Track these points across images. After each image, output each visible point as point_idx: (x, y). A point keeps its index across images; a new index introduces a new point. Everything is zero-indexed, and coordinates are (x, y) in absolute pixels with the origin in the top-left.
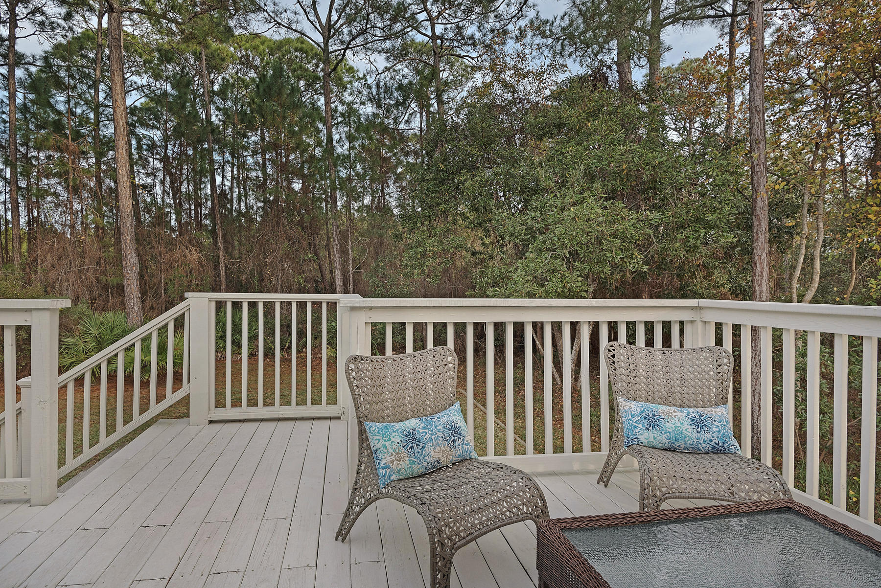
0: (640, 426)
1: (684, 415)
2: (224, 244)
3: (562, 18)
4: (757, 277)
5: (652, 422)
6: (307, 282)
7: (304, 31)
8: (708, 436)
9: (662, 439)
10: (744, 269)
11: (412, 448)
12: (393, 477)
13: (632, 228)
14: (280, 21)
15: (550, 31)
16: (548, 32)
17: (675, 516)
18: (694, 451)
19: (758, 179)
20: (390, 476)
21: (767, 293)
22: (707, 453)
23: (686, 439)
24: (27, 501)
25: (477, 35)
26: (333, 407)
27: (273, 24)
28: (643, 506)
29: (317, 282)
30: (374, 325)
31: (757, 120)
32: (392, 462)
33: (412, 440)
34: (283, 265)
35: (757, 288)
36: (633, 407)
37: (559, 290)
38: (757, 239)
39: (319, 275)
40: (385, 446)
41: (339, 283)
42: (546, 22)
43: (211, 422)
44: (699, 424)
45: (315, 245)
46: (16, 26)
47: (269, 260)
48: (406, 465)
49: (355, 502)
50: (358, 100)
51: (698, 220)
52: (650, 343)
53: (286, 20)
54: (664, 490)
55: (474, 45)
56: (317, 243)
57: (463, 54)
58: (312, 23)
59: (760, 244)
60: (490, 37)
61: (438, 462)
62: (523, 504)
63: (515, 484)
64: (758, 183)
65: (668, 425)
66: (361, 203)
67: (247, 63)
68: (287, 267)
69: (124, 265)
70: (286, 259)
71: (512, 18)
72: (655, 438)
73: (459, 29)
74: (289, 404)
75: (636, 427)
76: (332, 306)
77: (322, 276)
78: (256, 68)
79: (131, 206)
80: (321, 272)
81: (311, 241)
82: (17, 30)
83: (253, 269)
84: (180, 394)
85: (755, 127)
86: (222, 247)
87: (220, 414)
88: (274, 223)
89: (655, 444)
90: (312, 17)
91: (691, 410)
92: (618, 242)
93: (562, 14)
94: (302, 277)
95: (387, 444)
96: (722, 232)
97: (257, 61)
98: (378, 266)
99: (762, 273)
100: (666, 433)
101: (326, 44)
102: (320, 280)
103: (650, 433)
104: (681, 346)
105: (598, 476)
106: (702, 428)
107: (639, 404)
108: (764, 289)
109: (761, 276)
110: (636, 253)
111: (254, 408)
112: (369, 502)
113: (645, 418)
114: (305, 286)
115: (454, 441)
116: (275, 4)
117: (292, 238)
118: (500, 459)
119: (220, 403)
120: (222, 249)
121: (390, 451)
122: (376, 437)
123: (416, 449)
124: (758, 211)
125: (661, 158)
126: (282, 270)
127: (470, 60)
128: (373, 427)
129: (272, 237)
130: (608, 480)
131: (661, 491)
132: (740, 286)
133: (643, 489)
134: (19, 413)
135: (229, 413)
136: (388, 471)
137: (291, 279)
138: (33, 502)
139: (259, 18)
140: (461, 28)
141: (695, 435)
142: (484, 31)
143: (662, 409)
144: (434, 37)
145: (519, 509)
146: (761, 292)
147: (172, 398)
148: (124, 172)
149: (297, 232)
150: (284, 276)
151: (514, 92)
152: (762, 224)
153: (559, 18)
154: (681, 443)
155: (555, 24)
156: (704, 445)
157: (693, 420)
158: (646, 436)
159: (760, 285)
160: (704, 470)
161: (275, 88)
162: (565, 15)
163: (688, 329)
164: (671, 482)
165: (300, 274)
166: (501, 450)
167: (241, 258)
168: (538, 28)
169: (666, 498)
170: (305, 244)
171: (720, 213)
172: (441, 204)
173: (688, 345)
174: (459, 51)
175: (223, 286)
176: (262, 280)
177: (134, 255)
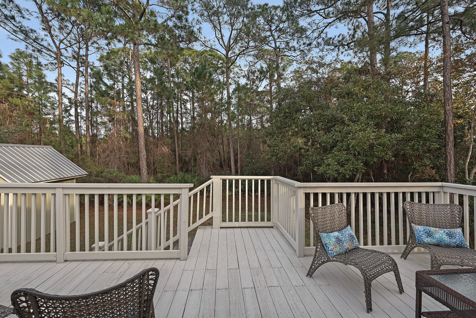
0: (424, 236)
1: (443, 232)
2: (178, 144)
3: (339, 36)
4: (448, 163)
5: (429, 234)
7: (218, 49)
8: (455, 240)
9: (434, 241)
10: (437, 156)
11: (339, 243)
12: (335, 254)
13: (388, 141)
14: (207, 45)
15: (333, 42)
16: (331, 43)
17: (465, 271)
18: (448, 246)
19: (448, 117)
20: (334, 254)
21: (453, 170)
22: (454, 247)
23: (445, 242)
24: (179, 259)
25: (297, 46)
26: (269, 222)
27: (204, 47)
28: (432, 267)
30: (306, 193)
31: (447, 90)
32: (334, 248)
33: (339, 240)
34: (206, 154)
35: (448, 167)
36: (419, 228)
37: (351, 169)
38: (448, 145)
40: (330, 242)
41: (233, 162)
42: (331, 38)
43: (221, 228)
44: (450, 235)
46: (88, 50)
47: (199, 151)
48: (338, 249)
49: (316, 262)
50: (236, 76)
51: (419, 137)
52: (420, 201)
53: (210, 45)
54: (441, 261)
55: (295, 50)
57: (289, 55)
58: (221, 45)
59: (449, 147)
60: (303, 47)
61: (348, 249)
62: (389, 265)
63: (384, 258)
64: (448, 119)
65: (436, 236)
68: (208, 154)
69: (140, 155)
70: (207, 151)
71: (315, 39)
72: (431, 241)
73: (287, 43)
74: (251, 221)
75: (422, 236)
76: (269, 181)
78: (189, 63)
79: (143, 129)
80: (220, 156)
82: (89, 51)
83: (191, 155)
84: (209, 216)
85: (446, 93)
87: (224, 224)
88: (202, 135)
89: (431, 243)
90: (221, 43)
91: (445, 230)
92: (381, 148)
93: (339, 35)
94: (215, 159)
95: (330, 241)
96: (432, 142)
97: (190, 60)
98: (250, 154)
99: (451, 161)
100: (436, 239)
101: (227, 54)
103: (429, 239)
104: (434, 202)
105: (401, 255)
106: (451, 237)
107: (422, 227)
108: (452, 168)
109: (450, 162)
110: (389, 152)
111: (238, 222)
112: (323, 263)
113: (426, 233)
114: (216, 163)
115: (353, 241)
116: (205, 38)
117: (210, 141)
118: (365, 247)
119: (224, 220)
120: (177, 146)
121: (332, 244)
122: (325, 239)
123: (341, 244)
124: (449, 132)
125: (402, 109)
127: (293, 57)
128: (323, 235)
129: (201, 141)
130: (406, 257)
131: (440, 262)
132: (436, 165)
133: (432, 261)
134: (147, 223)
135: (228, 224)
136: (333, 252)
137: (210, 160)
138: (181, 259)
139: (198, 44)
140: (289, 43)
141: (449, 240)
142: (300, 44)
143: (432, 229)
144: (276, 48)
145: (388, 267)
146: (450, 169)
147: (205, 218)
148: (140, 115)
150: (207, 159)
151: (317, 73)
152: (451, 138)
153: (337, 36)
154: (443, 243)
155: (335, 39)
156: (453, 244)
157: (447, 234)
158: (427, 240)
159: (450, 166)
160: (457, 254)
161: (203, 74)
162: (340, 35)
163: (436, 195)
164: (444, 259)
165: (214, 157)
166: (365, 244)
167: (186, 150)
168: (326, 41)
169: (443, 265)
170: (216, 144)
171: (431, 134)
172: (286, 127)
173: (436, 203)
174: (287, 54)
175: (177, 163)
176: (195, 160)
177: (145, 151)
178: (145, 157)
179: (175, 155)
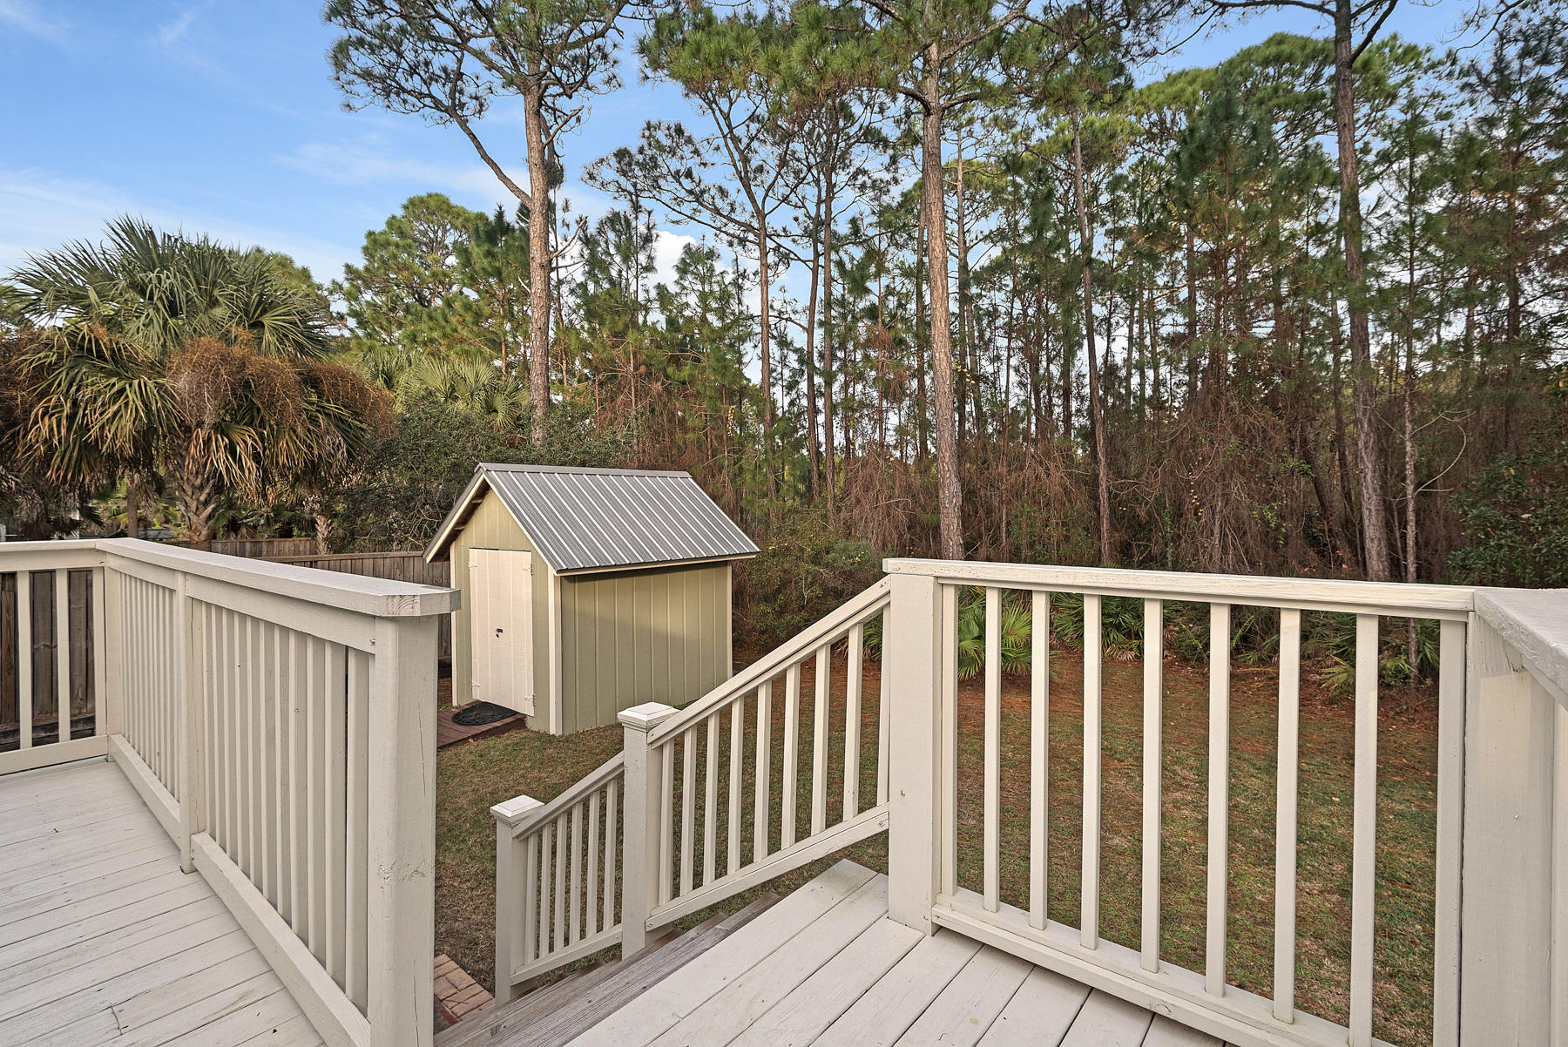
2: (1107, 453)
6: (1283, 518)
29: (1310, 517)
34: (1226, 486)
39: (1315, 503)
41: (1374, 520)
43: (939, 930)
45: (1304, 441)
47: (1195, 477)
56: (1311, 437)
66: (1435, 340)
67: (1161, 132)
68: (1235, 489)
69: (941, 496)
70: (1232, 472)
77: (1322, 504)
80: (1320, 498)
81: (1296, 433)
83: (1162, 496)
86: (1103, 460)
88: (1208, 404)
94: (1272, 508)
97: (1181, 122)
98: (1496, 478)
102: (1316, 513)
114: (1278, 527)
117: (1249, 430)
120: (1103, 463)
126: (1223, 495)
129: (1200, 431)
137: (1245, 513)
148: (942, 356)
149: (1262, 418)
150: (1229, 508)
165: (1267, 501)
167: (1137, 476)
170: (1279, 440)
175: (1105, 526)
176: (1178, 515)
177: (954, 480)
178: (958, 501)
179: (1095, 497)
